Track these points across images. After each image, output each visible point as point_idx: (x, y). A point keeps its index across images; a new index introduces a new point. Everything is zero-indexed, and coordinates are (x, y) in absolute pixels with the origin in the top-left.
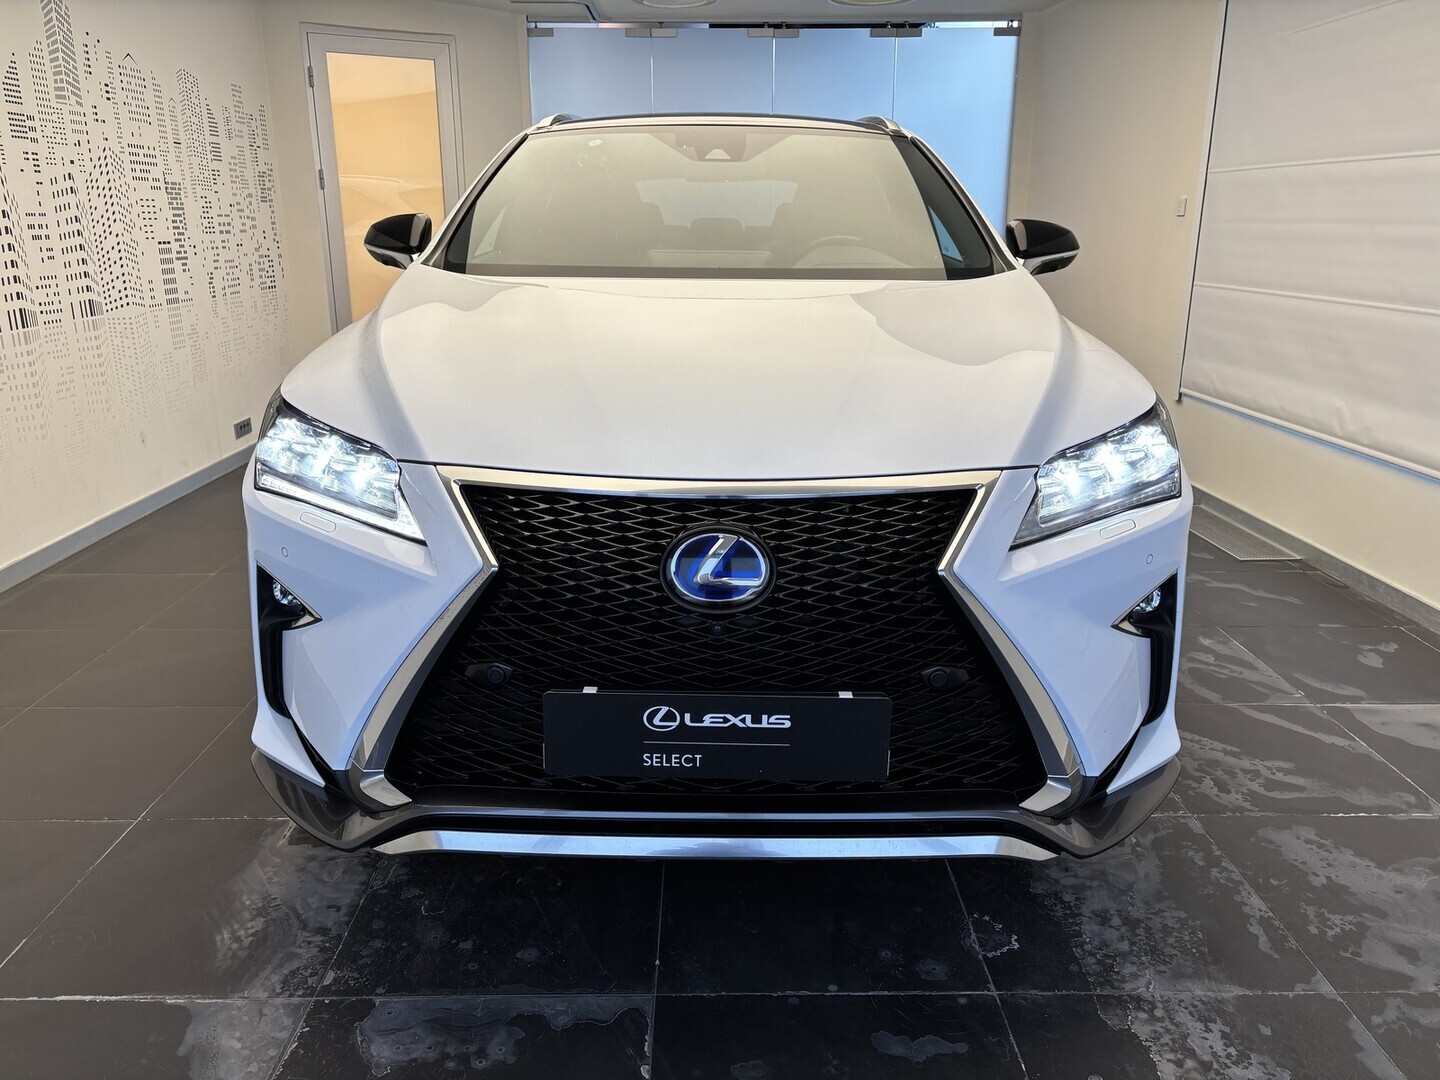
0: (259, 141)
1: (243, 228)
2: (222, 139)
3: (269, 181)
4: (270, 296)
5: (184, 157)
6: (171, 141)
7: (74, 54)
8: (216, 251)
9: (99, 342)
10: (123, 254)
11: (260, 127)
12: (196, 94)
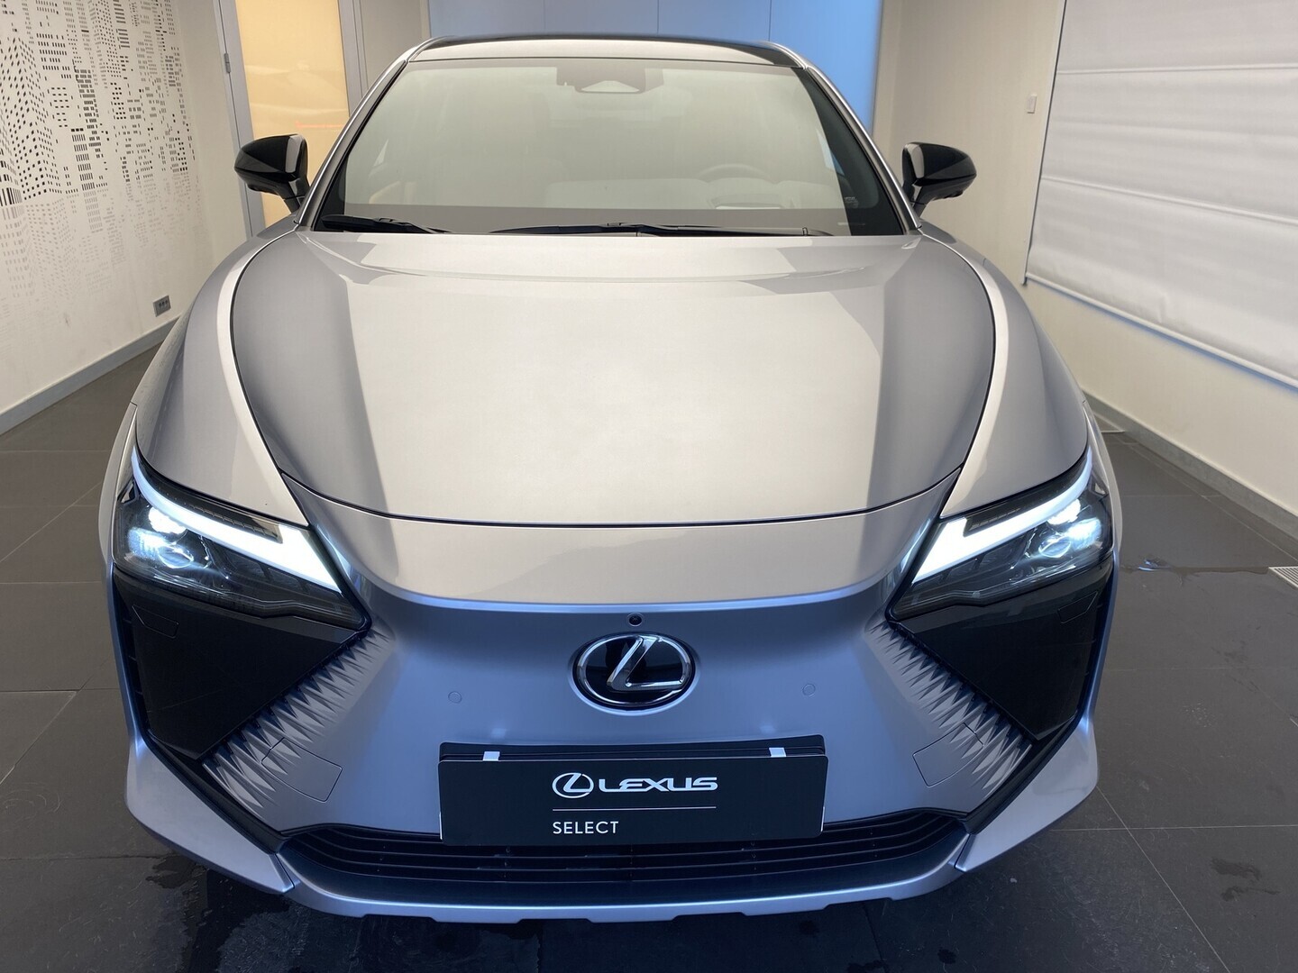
0: (165, 27)
1: (154, 112)
2: (129, 26)
3: (177, 65)
4: (182, 177)
5: (92, 42)
6: (79, 29)
8: (127, 136)
9: (19, 229)
10: (38, 143)
11: (166, 12)
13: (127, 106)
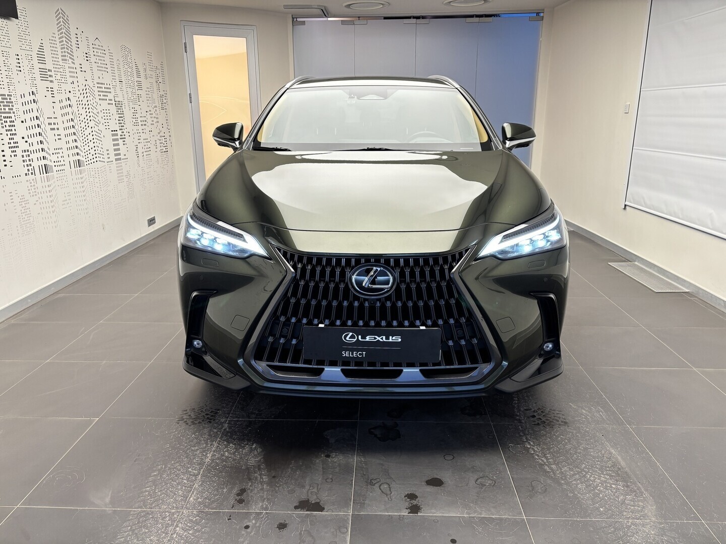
0: (160, 80)
1: (153, 123)
2: (142, 79)
3: (165, 99)
4: (165, 156)
5: (124, 88)
6: (118, 80)
7: (71, 38)
8: (139, 134)
9: (82, 180)
10: (94, 137)
11: (161, 73)
12: (130, 57)
13: (139, 119)
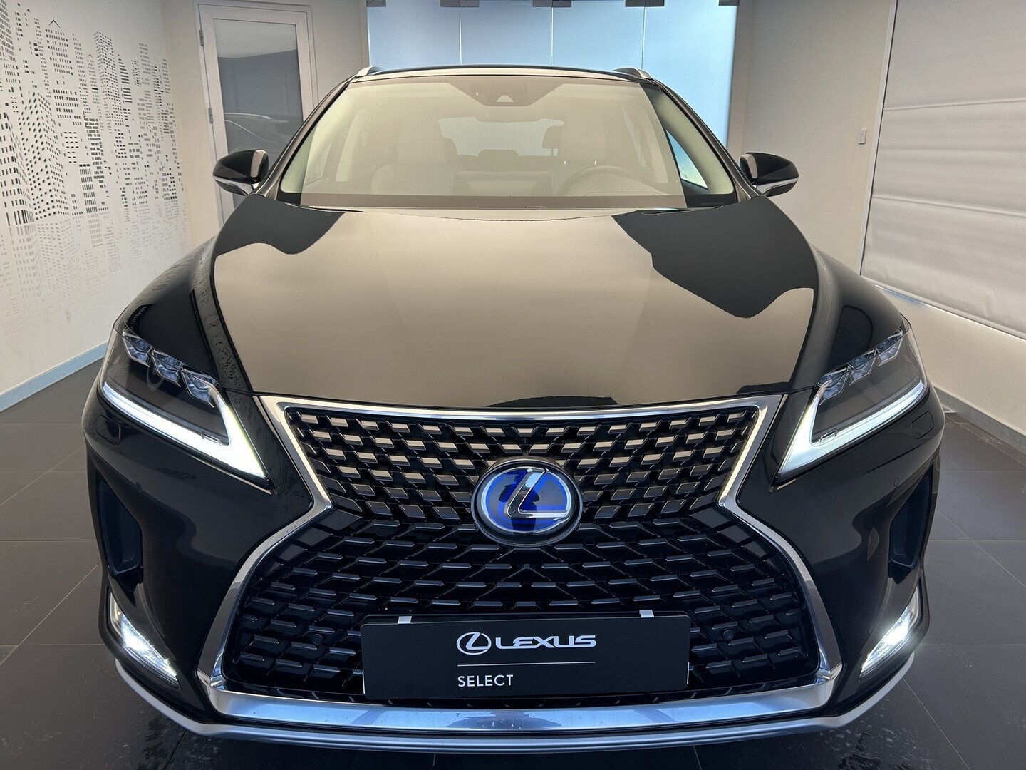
1: (150, 153)
2: (131, 85)
3: (171, 117)
4: (172, 204)
5: (101, 99)
6: (89, 88)
7: (8, 20)
8: (127, 171)
9: (29, 243)
10: (50, 175)
11: (163, 76)
12: (110, 51)
13: (128, 147)
